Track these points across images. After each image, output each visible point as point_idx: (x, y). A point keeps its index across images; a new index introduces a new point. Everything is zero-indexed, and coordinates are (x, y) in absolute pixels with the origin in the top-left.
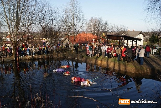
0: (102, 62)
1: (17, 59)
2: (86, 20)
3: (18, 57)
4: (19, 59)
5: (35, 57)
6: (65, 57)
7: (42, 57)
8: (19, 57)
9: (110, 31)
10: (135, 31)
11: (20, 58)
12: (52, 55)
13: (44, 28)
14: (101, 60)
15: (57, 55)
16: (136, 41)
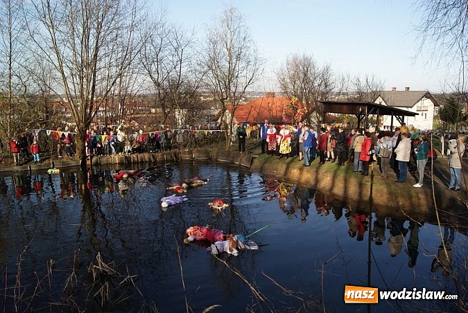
0: (301, 173)
1: (87, 163)
2: (264, 61)
3: (89, 158)
4: (91, 161)
5: (132, 158)
6: (210, 159)
7: (149, 159)
8: (92, 158)
9: (336, 90)
10: (410, 90)
11: (94, 159)
12: (175, 154)
13: (157, 84)
14: (301, 169)
15: (191, 153)
16: (403, 118)
